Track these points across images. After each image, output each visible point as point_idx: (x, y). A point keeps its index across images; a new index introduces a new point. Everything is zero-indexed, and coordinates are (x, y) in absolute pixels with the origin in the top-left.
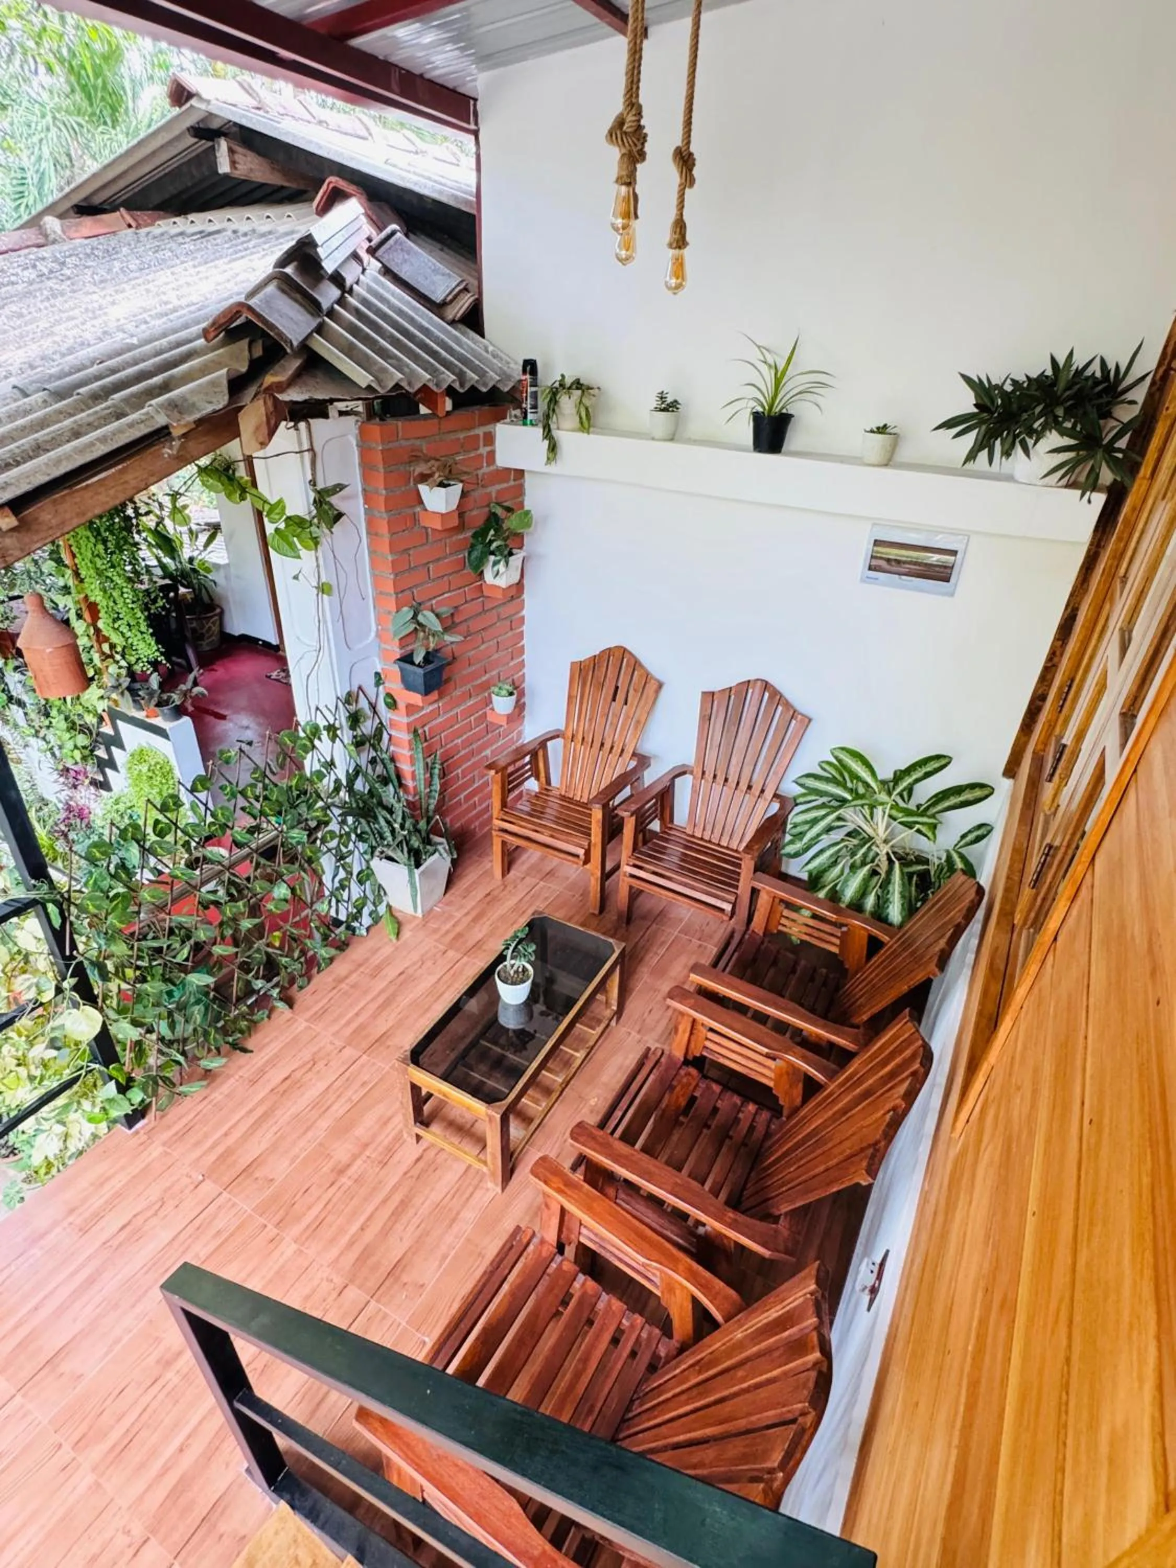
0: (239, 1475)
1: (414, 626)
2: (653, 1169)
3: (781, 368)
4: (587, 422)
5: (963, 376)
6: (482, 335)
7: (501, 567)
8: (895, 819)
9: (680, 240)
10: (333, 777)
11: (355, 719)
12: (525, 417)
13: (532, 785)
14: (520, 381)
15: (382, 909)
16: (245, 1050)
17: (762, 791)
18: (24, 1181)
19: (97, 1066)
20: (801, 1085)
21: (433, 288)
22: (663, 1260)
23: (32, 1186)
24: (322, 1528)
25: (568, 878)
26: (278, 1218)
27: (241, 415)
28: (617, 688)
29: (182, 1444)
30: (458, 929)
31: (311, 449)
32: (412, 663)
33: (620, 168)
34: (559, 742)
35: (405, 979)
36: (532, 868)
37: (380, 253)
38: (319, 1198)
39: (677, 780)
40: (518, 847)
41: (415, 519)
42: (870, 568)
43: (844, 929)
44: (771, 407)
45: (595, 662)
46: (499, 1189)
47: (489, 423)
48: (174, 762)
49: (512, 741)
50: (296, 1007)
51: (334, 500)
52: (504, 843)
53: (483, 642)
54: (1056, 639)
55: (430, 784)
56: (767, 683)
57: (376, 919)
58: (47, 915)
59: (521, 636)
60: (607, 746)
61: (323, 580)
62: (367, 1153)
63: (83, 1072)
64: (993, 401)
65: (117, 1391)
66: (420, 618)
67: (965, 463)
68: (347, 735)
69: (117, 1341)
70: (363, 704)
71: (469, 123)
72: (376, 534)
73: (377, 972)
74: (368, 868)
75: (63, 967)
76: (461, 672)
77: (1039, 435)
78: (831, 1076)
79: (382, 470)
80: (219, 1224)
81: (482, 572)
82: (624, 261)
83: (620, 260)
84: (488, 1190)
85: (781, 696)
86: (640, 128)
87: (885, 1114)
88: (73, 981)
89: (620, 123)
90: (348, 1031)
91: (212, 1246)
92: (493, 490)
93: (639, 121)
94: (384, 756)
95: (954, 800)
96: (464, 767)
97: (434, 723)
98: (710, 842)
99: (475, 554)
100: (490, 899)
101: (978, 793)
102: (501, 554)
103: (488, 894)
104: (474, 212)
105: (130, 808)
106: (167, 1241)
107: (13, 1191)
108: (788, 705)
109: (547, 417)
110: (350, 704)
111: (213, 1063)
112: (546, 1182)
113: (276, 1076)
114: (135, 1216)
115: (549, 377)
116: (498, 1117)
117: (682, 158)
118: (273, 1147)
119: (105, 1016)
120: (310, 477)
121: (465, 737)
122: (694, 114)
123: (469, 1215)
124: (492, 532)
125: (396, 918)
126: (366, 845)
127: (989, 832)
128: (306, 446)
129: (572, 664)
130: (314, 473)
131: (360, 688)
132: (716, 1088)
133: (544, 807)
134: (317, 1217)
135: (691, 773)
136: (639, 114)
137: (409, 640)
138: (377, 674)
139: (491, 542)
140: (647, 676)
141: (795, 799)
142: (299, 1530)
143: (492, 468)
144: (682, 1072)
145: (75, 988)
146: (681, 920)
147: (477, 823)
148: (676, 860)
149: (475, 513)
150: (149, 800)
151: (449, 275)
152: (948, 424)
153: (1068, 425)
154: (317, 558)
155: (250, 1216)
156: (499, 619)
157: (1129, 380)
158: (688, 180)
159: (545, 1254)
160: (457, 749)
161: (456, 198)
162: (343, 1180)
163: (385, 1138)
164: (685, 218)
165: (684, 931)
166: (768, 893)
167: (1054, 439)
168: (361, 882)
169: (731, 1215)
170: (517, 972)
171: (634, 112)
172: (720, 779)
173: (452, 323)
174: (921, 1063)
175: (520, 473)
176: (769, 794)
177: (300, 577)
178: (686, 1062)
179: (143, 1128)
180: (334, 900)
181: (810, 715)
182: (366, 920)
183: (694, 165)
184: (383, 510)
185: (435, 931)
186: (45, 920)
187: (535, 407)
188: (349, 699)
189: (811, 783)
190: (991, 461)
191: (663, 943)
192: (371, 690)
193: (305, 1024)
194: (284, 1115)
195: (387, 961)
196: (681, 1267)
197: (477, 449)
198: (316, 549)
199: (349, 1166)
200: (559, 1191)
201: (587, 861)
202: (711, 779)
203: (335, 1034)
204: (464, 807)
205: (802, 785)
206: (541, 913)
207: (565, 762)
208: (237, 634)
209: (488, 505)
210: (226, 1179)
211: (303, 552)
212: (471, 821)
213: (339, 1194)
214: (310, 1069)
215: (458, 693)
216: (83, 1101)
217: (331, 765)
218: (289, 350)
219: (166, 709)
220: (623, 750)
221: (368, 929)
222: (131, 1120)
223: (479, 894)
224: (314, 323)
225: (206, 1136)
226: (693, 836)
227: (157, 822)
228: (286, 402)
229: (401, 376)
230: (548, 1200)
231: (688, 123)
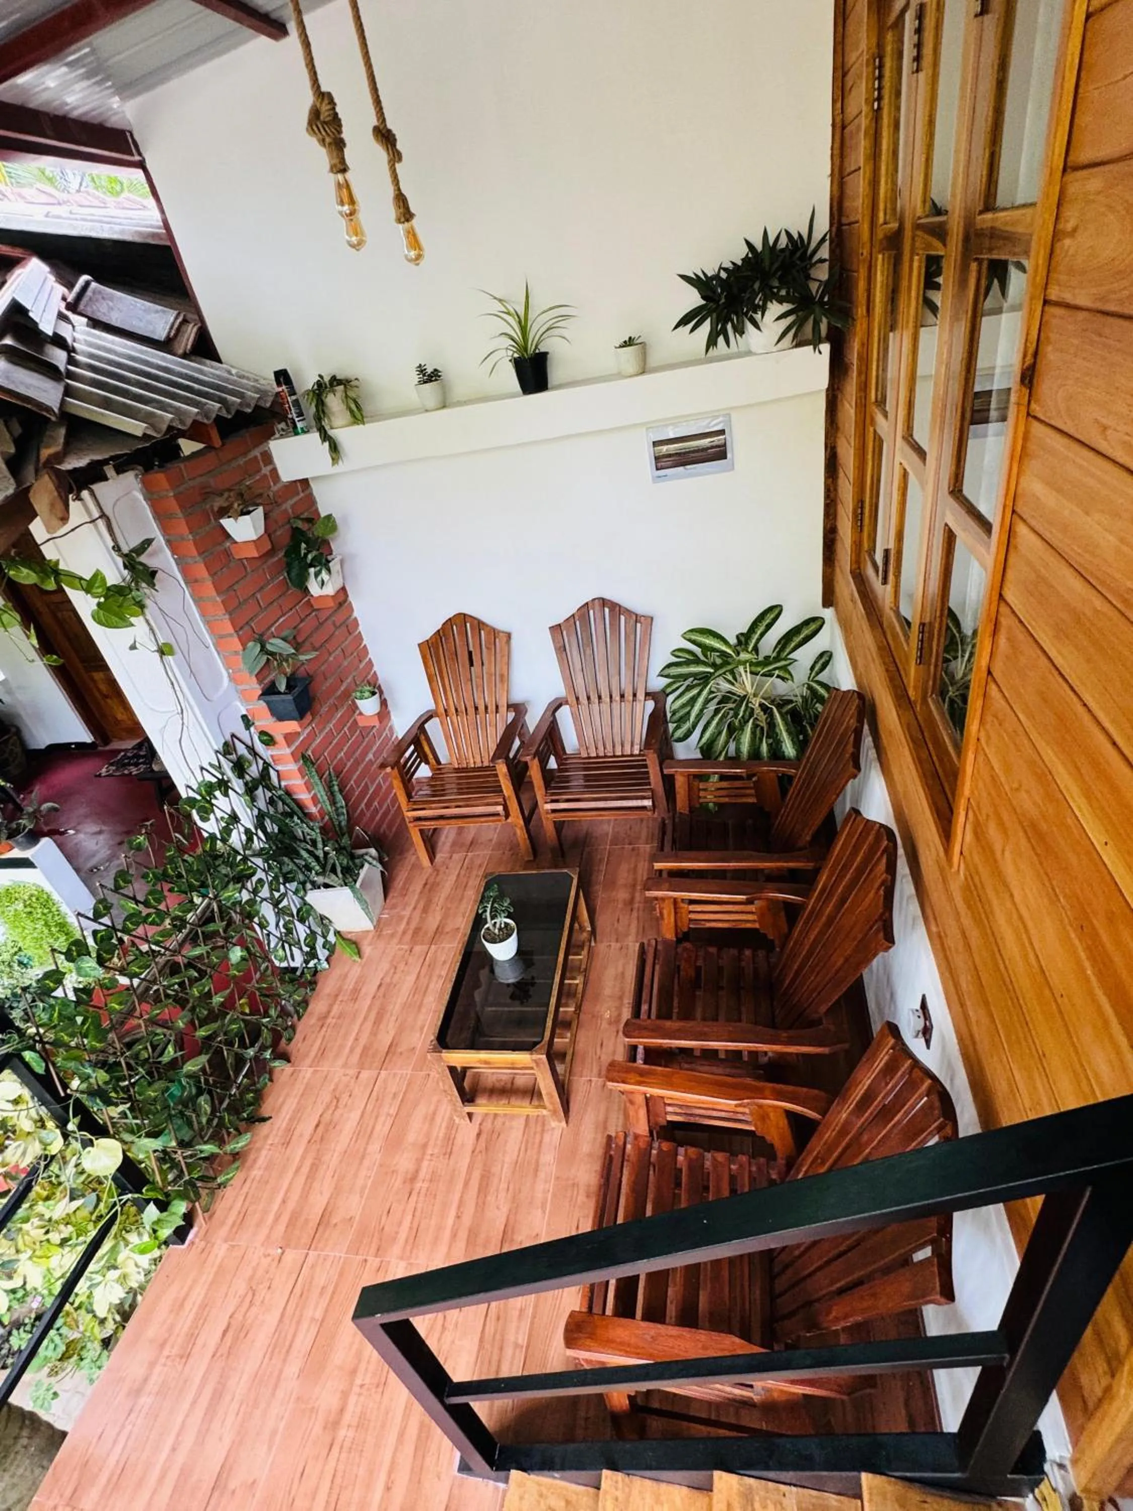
0: (455, 1477)
1: (265, 657)
2: (706, 1029)
3: (521, 313)
4: (357, 414)
5: (683, 277)
6: (219, 361)
7: (324, 575)
8: (757, 674)
9: (405, 214)
10: (242, 829)
11: (240, 768)
12: (295, 427)
13: (424, 771)
14: (278, 394)
15: (331, 938)
16: (264, 1120)
17: (635, 695)
18: (50, 1375)
19: (129, 1196)
20: (783, 914)
21: (151, 328)
22: (749, 1094)
23: (59, 1377)
24: (562, 1468)
25: (491, 840)
26: (374, 1247)
27: (31, 494)
28: (470, 653)
29: (387, 1483)
30: (413, 925)
31: (103, 516)
32: (279, 693)
33: (331, 158)
34: (435, 721)
35: (385, 989)
36: (454, 844)
37: (81, 307)
38: (404, 1211)
39: (557, 714)
40: (435, 830)
41: (228, 554)
42: (657, 469)
43: (754, 779)
44: (526, 349)
45: (443, 635)
46: (564, 1124)
47: (261, 443)
48: (48, 887)
49: (388, 739)
50: (293, 1059)
51: (143, 559)
52: (421, 831)
53: (330, 654)
54: (826, 478)
55: (333, 802)
56: (603, 599)
57: (331, 948)
58: (27, 1065)
59: (360, 638)
60: (482, 708)
61: (161, 641)
62: (429, 1152)
63: (118, 1208)
64: (714, 292)
65: (299, 1475)
66: (269, 647)
67: (707, 350)
68: (237, 784)
69: (274, 1433)
70: (241, 750)
71: (132, 155)
72: (196, 581)
73: (355, 994)
74: (305, 903)
75: (61, 1111)
76: (322, 687)
77: (764, 310)
78: (806, 894)
79: (180, 515)
80: (321, 1279)
81: (307, 588)
82: (356, 246)
83: (353, 246)
84: (553, 1129)
85: (620, 606)
86: (336, 115)
87: (877, 893)
88: (77, 1120)
89: (315, 114)
90: (355, 1058)
91: (323, 1304)
92: (288, 505)
93: (334, 109)
94: (280, 792)
95: (797, 640)
96: (355, 777)
97: (314, 745)
98: (605, 757)
99: (294, 574)
100: (430, 888)
101: (813, 627)
102: (320, 564)
103: (426, 884)
104: (168, 243)
105: (15, 953)
106: (276, 1323)
107: (42, 1392)
108: (628, 612)
109: (319, 418)
110: (231, 754)
111: (239, 1144)
112: (624, 1082)
113: (306, 1128)
114: (231, 1317)
115: (306, 381)
116: (544, 1057)
117: (383, 135)
118: (338, 1190)
119: (123, 1142)
120: (111, 544)
121: (345, 749)
122: (380, 93)
123: (548, 1158)
124: (303, 545)
125: (349, 940)
126: (295, 883)
127: (831, 656)
128: (96, 514)
129: (419, 645)
130: (114, 539)
131: (233, 736)
132: (713, 950)
133: (442, 785)
134: (411, 1228)
135: (567, 703)
136: (332, 102)
137: (265, 672)
138: (244, 717)
139: (306, 555)
140: (494, 633)
141: (663, 691)
142: (539, 1485)
143: (279, 486)
144: (680, 950)
145: (81, 1127)
146: (607, 834)
147: (384, 826)
148: (582, 782)
149: (278, 533)
150: (79, 914)
151: (164, 312)
152: (684, 321)
153: (783, 293)
154: (147, 621)
155: (346, 1259)
156: (337, 628)
157: (813, 245)
158: (395, 156)
159: (642, 1145)
160: (342, 764)
161: (140, 234)
162: (418, 1185)
163: (439, 1130)
164: (404, 191)
165: (614, 842)
166: (682, 774)
167: (775, 309)
168: (302, 921)
169: (785, 1035)
170: (500, 929)
171: (326, 101)
172: (594, 698)
173: (185, 356)
174: (888, 839)
175: (305, 482)
176: (641, 696)
177: (138, 645)
178: (679, 941)
179: (196, 1236)
180: (286, 946)
181: (650, 614)
182: (322, 953)
183: (395, 140)
184: (196, 554)
185: (392, 935)
186: (25, 1071)
187: (300, 414)
188: (227, 749)
189: (675, 671)
190: (728, 345)
191: (601, 860)
192: (244, 734)
193: (311, 1070)
194: (332, 1159)
195: (361, 981)
196: (767, 1092)
197: (259, 470)
198: (143, 613)
199: (417, 1171)
200: (639, 1083)
201: (507, 816)
202: (586, 702)
203: (345, 1065)
204: (368, 815)
205: (667, 676)
206: (492, 873)
207: (447, 738)
208: (43, 747)
209: (289, 522)
210: (306, 1240)
211: (133, 620)
212: (379, 826)
213: (422, 1198)
214: (336, 1107)
215: (324, 709)
216: (127, 1236)
217: (234, 818)
218: (53, 419)
219: (19, 838)
220: (497, 707)
221: (327, 960)
222: (180, 1234)
223: (417, 886)
224: (60, 388)
225: (265, 1212)
226: (590, 758)
227: (95, 933)
228: (69, 472)
229: (171, 416)
230: (631, 1097)
231: (377, 102)
